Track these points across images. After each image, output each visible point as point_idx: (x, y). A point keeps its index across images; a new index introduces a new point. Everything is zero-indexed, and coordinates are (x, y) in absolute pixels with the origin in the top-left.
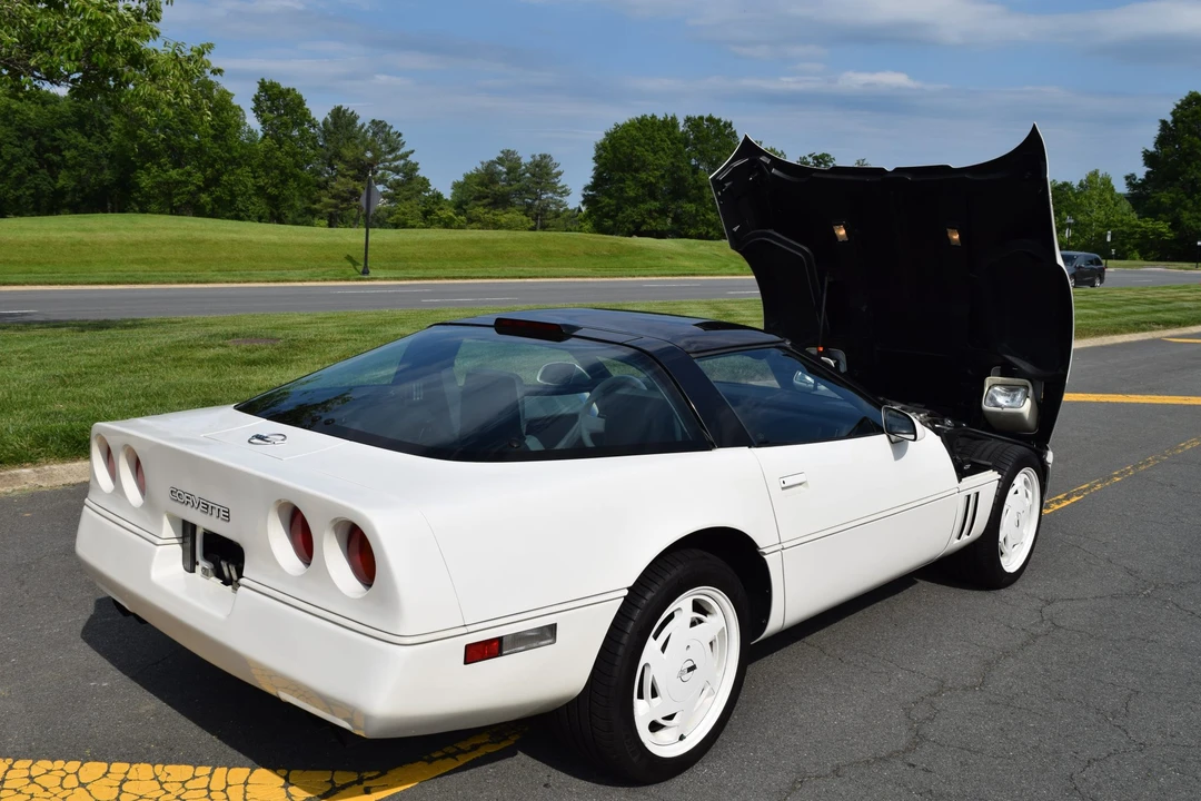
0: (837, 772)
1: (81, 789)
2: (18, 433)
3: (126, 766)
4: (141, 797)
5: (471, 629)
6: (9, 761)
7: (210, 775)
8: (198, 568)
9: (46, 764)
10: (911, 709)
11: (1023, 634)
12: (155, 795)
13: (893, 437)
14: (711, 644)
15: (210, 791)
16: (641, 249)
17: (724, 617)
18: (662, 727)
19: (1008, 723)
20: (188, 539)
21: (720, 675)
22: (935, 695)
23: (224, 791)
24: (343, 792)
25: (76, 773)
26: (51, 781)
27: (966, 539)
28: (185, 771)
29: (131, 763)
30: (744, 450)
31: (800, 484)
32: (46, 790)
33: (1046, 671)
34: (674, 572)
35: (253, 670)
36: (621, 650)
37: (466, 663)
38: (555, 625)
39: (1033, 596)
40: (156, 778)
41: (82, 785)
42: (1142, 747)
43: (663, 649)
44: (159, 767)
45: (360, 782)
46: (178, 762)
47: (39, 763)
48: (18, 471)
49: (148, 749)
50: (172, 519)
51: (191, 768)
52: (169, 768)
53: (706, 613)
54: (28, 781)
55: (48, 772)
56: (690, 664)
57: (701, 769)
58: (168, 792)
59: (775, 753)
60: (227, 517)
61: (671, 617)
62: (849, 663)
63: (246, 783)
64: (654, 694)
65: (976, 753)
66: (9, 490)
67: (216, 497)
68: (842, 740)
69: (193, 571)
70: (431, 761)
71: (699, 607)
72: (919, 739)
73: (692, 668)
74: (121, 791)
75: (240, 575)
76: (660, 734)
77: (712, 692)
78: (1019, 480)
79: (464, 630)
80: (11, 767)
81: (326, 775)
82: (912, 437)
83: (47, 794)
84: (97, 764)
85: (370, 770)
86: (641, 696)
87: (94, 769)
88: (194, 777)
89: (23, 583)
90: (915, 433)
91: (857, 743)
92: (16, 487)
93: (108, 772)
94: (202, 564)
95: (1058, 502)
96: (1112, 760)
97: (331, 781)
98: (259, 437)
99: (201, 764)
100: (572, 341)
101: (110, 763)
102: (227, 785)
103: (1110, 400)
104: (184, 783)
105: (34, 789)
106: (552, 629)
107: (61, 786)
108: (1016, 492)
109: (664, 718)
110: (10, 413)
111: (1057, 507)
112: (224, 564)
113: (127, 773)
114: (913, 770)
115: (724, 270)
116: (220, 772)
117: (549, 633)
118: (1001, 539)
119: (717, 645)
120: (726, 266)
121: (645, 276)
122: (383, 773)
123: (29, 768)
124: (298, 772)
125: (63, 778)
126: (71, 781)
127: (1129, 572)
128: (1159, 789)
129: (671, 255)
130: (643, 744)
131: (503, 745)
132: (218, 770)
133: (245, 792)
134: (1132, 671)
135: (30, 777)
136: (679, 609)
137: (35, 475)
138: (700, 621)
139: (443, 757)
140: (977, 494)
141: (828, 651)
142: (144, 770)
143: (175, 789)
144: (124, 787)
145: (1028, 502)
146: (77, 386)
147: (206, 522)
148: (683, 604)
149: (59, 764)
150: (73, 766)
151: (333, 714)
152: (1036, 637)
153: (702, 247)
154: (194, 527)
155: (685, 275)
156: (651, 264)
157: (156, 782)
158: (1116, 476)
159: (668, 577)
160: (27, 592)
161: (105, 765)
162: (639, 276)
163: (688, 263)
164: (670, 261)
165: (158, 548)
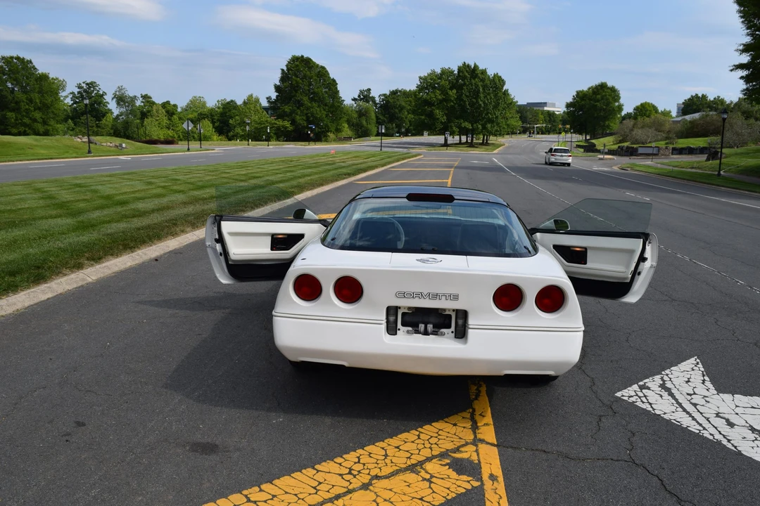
8: (399, 332)
16: (10, 143)
69: (396, 334)
112: (421, 326)
115: (66, 155)
120: (67, 152)
121: (21, 161)
125: (371, 457)
129: (31, 147)
144: (402, 449)
153: (45, 141)
154: (396, 311)
155: (46, 159)
156: (20, 153)
162: (17, 161)
163: (42, 151)
164: (32, 151)
165: (383, 325)
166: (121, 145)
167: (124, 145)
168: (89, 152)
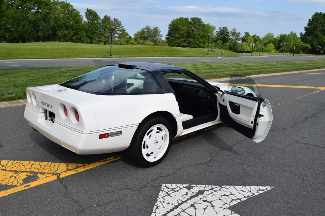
0: (190, 166)
1: (23, 166)
2: (21, 92)
3: (33, 162)
4: (35, 168)
5: (100, 131)
6: (9, 161)
7: (51, 164)
8: (48, 119)
9: (17, 161)
10: (212, 154)
11: (244, 138)
12: (38, 168)
14: (162, 137)
15: (50, 167)
16: (178, 50)
17: (165, 132)
18: (150, 155)
19: (234, 157)
20: (46, 113)
21: (165, 144)
22: (219, 151)
23: (53, 167)
24: (79, 168)
25: (23, 163)
26: (17, 165)
29: (35, 161)
32: (16, 166)
33: (246, 146)
34: (152, 121)
36: (138, 138)
37: (100, 139)
40: (39, 164)
41: (23, 165)
42: (263, 163)
43: (150, 138)
44: (40, 162)
45: (83, 166)
46: (45, 161)
47: (15, 161)
48: (20, 101)
49: (39, 159)
50: (42, 108)
51: (47, 162)
52: (42, 163)
53: (161, 130)
55: (17, 163)
56: (157, 141)
57: (160, 165)
58: (41, 167)
59: (178, 162)
60: (51, 107)
61: (152, 131)
62: (201, 144)
63: (59, 166)
64: (147, 148)
65: (224, 163)
66: (18, 105)
67: (49, 103)
68: (194, 160)
69: (47, 120)
70: (100, 162)
71: (158, 128)
72: (212, 160)
73: (157, 142)
76: (150, 157)
77: (163, 148)
80: (9, 162)
81: (76, 164)
83: (16, 167)
84: (27, 161)
85: (86, 164)
87: (26, 163)
88: (48, 164)
89: (18, 125)
91: (197, 161)
92: (19, 104)
93: (29, 163)
94: (49, 118)
96: (255, 165)
97: (77, 166)
98: (60, 90)
99: (50, 162)
100: (135, 69)
101: (30, 161)
102: (54, 166)
103: (284, 87)
104: (45, 165)
105: (13, 166)
106: (121, 132)
107: (19, 166)
109: (150, 153)
110: (19, 88)
114: (208, 166)
116: (54, 163)
117: (120, 133)
120: (199, 54)
121: (179, 57)
122: (89, 164)
123: (13, 162)
124: (70, 164)
126: (21, 165)
127: (274, 125)
128: (264, 172)
130: (144, 158)
131: (117, 159)
133: (58, 167)
134: (267, 147)
135: (13, 164)
136: (153, 129)
137: (23, 102)
138: (159, 132)
139: (103, 161)
141: (196, 141)
142: (37, 163)
143: (43, 167)
144: (32, 166)
146: (35, 82)
147: (49, 109)
148: (155, 128)
149: (19, 161)
150: (22, 162)
152: (246, 139)
154: (47, 110)
156: (181, 54)
158: (279, 104)
159: (150, 122)
160: (18, 127)
162: (177, 57)
163: (190, 54)
164: (185, 53)
165: (39, 115)
166: (222, 52)
167: (224, 52)
168: (208, 55)
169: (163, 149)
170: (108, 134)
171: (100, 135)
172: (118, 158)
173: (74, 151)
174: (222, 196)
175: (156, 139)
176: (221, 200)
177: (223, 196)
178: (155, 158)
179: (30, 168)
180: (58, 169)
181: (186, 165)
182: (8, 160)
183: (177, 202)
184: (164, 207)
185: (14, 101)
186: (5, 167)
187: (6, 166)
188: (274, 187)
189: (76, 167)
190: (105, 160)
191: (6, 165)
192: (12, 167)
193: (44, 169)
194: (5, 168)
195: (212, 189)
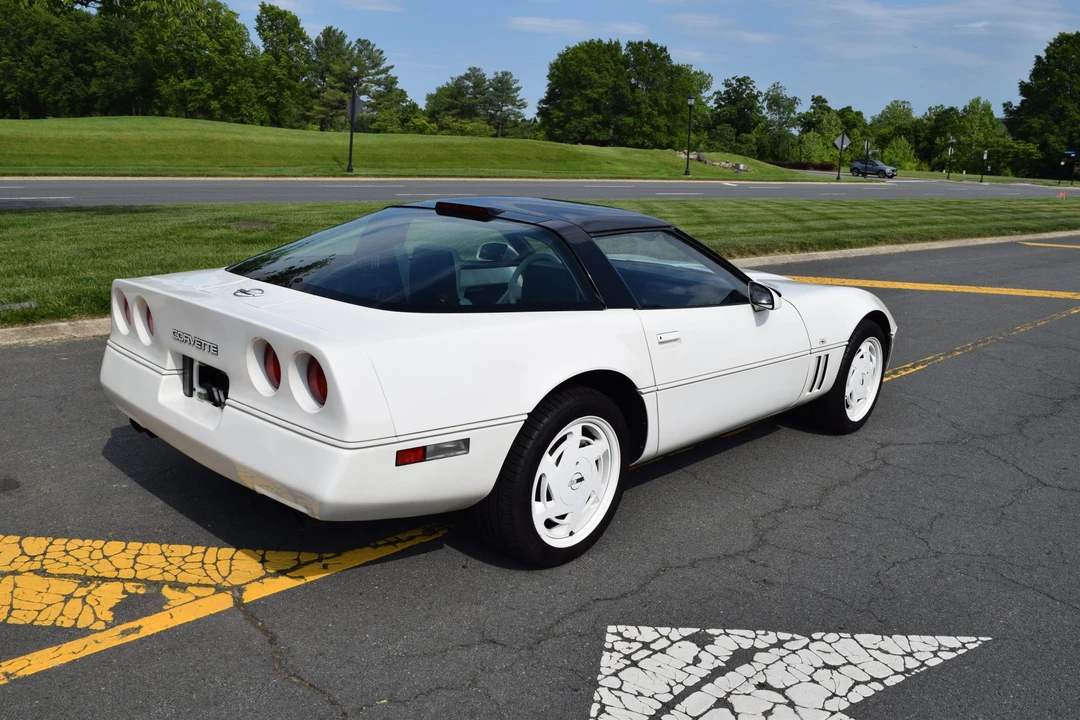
0: (693, 564)
1: (105, 560)
2: (57, 294)
3: (140, 545)
4: (150, 567)
5: (401, 439)
6: (50, 539)
7: (204, 553)
8: (195, 394)
9: (79, 542)
10: (758, 521)
11: (858, 468)
12: (161, 566)
13: (756, 307)
14: (597, 462)
15: (203, 564)
16: (585, 155)
17: (608, 442)
18: (555, 524)
19: (835, 534)
20: (187, 371)
21: (604, 486)
22: (780, 511)
23: (215, 564)
24: (307, 568)
25: (101, 549)
26: (83, 554)
27: (816, 392)
28: (186, 549)
29: (144, 543)
30: (629, 312)
31: (675, 340)
32: (78, 560)
33: (872, 496)
34: (566, 403)
35: (239, 474)
36: (522, 462)
37: (397, 465)
38: (469, 439)
39: (871, 441)
40: (162, 553)
41: (105, 557)
42: (937, 555)
43: (557, 463)
44: (165, 546)
45: (320, 560)
46: (180, 543)
47: (73, 541)
48: (57, 325)
49: (158, 533)
50: (175, 354)
51: (190, 547)
52: (172, 547)
53: (593, 438)
54: (64, 553)
55: (80, 547)
56: (579, 476)
57: (586, 559)
58: (171, 564)
59: (647, 549)
60: (216, 351)
61: (564, 438)
62: (714, 485)
63: (232, 559)
64: (549, 498)
65: (805, 554)
66: (50, 339)
67: (207, 336)
68: (701, 541)
70: (376, 547)
71: (586, 432)
72: (762, 542)
73: (580, 480)
74: (135, 562)
75: (226, 397)
76: (555, 530)
77: (597, 500)
78: (865, 347)
79: (395, 440)
80: (51, 544)
81: (294, 555)
82: (771, 307)
83: (79, 563)
84: (118, 543)
85: (327, 553)
86: (538, 499)
87: (115, 547)
88: (192, 554)
89: (61, 410)
90: (773, 304)
91: (712, 544)
92: (56, 337)
93: (126, 548)
94: (198, 389)
95: (905, 369)
96: (912, 563)
97: (298, 559)
98: (242, 291)
99: (198, 545)
100: (496, 221)
101: (127, 542)
102: (217, 560)
103: (965, 290)
104: (184, 557)
105: (68, 559)
106: (466, 442)
107: (89, 557)
108: (862, 357)
109: (557, 517)
110: (50, 278)
111: (904, 373)
112: (214, 389)
113: (140, 550)
114: (753, 564)
115: (656, 175)
116: (212, 551)
117: (464, 445)
118: (847, 394)
119: (601, 463)
120: (657, 171)
121: (587, 178)
122: (338, 554)
123: (65, 545)
124: (273, 552)
125: (91, 552)
126: (97, 555)
127: (954, 425)
128: (946, 585)
129: (610, 161)
130: (539, 536)
131: (433, 537)
132: (210, 550)
133: (231, 565)
134: (941, 499)
135: (66, 551)
136: (571, 433)
137: (70, 328)
138: (589, 444)
139: (385, 545)
140: (827, 356)
141: (699, 477)
142: (154, 548)
143: (177, 561)
144: (138, 559)
145: (872, 365)
147: (201, 357)
148: (574, 429)
149: (88, 542)
150: (99, 544)
151: (296, 502)
152: (867, 471)
153: (637, 155)
154: (191, 361)
155: (621, 178)
156: (593, 168)
157: (162, 557)
158: (958, 351)
159: (561, 407)
160: (64, 417)
161: (124, 544)
162: (582, 178)
163: (624, 168)
164: (609, 166)
165: (164, 377)
166: (737, 167)
167: (742, 167)
168: (687, 173)
169: (597, 505)
170: (424, 448)
171: (398, 452)
172: (437, 532)
173: (306, 507)
174: (816, 669)
175: (579, 468)
176: (817, 683)
177: (819, 668)
178: (571, 534)
179: (133, 568)
180: (231, 571)
181: (678, 558)
182: (47, 537)
183: (669, 690)
184: (626, 709)
185: (36, 326)
186: (42, 561)
187: (42, 557)
188: (990, 639)
189: (295, 563)
190: (392, 539)
191: (44, 554)
192: (67, 564)
193: (184, 570)
194: (42, 565)
195: (780, 644)
